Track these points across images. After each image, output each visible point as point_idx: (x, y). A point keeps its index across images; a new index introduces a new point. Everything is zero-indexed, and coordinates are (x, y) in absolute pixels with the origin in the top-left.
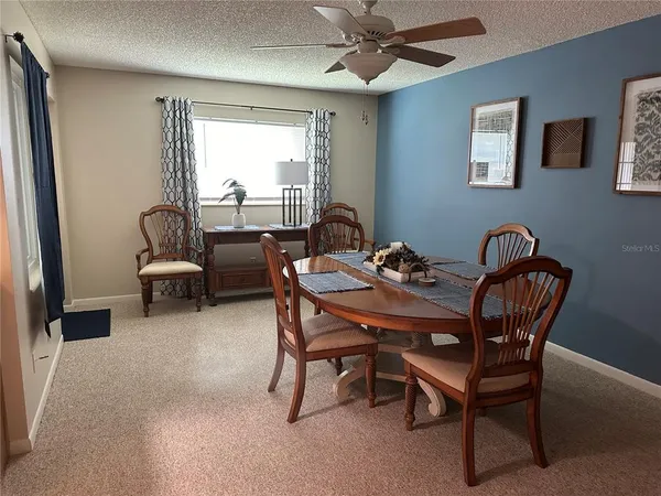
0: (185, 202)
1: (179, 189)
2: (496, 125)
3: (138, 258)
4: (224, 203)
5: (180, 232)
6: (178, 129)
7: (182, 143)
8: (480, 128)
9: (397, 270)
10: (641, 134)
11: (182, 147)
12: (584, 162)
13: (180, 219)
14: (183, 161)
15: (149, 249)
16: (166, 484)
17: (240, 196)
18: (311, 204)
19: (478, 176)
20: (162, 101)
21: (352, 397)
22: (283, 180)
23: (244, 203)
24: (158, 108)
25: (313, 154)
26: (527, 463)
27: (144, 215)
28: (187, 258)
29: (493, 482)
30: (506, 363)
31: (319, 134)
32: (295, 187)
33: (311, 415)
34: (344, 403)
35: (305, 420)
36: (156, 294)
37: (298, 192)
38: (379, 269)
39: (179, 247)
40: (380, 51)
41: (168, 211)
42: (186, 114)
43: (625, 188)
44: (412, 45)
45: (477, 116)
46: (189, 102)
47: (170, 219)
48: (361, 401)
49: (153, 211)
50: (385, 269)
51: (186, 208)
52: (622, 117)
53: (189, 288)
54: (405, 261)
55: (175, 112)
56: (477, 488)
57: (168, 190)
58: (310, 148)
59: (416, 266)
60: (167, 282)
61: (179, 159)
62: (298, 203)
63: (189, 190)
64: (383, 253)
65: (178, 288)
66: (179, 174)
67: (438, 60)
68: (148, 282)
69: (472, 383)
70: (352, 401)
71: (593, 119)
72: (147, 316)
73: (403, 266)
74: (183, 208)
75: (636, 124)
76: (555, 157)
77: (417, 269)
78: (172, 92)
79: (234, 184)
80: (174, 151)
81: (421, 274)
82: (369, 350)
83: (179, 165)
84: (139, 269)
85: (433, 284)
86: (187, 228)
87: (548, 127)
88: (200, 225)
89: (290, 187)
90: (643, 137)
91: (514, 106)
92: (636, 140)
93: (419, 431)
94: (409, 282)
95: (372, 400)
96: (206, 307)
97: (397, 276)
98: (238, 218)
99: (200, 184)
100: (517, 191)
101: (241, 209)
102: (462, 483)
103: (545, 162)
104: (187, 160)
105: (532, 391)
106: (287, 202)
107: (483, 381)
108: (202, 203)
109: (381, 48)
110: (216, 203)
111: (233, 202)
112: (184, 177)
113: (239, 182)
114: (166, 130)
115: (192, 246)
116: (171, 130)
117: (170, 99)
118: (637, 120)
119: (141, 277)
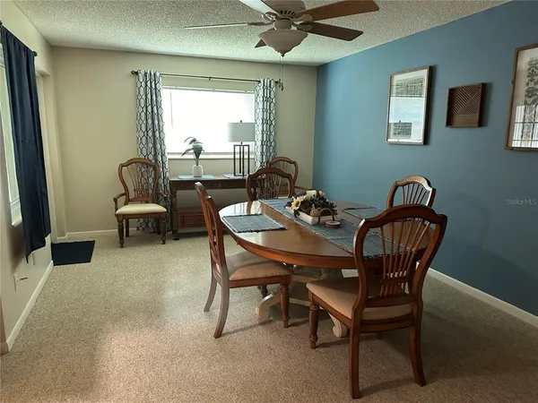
0: (155, 155)
1: (150, 145)
2: (409, 90)
3: (115, 200)
4: (185, 156)
5: (151, 180)
6: (149, 96)
7: (152, 108)
8: (397, 93)
9: (309, 214)
10: (530, 97)
11: (152, 111)
12: (481, 123)
13: (151, 169)
14: (153, 123)
15: (126, 194)
16: (105, 384)
17: (198, 151)
18: (259, 158)
19: (395, 134)
20: (137, 73)
21: (271, 318)
22: (234, 138)
23: (201, 157)
24: (132, 79)
25: (260, 116)
26: (407, 381)
27: (122, 166)
28: (156, 201)
29: (375, 396)
30: (388, 296)
31: (266, 99)
32: (244, 143)
33: (234, 332)
34: (263, 324)
35: (228, 336)
36: (132, 230)
37: (246, 148)
38: (296, 213)
39: (150, 192)
40: (294, 28)
41: (142, 163)
42: (155, 85)
43: (516, 144)
44: (319, 22)
45: (395, 83)
46: (158, 74)
47: (143, 169)
48: (277, 322)
49: (130, 163)
50: (301, 213)
51: (156, 161)
52: (514, 82)
53: (158, 224)
54: (316, 206)
55: (146, 83)
56: (360, 401)
57: (141, 146)
58: (258, 111)
59: (325, 211)
60: (142, 220)
61: (150, 121)
62: (246, 157)
63: (158, 146)
64: (300, 199)
65: (150, 225)
66: (150, 133)
67: (348, 35)
68: (124, 220)
69: (357, 311)
70: (270, 321)
71: (491, 84)
72: (122, 247)
73: (314, 210)
74: (153, 161)
75: (526, 88)
76: (458, 118)
77: (325, 213)
78: (144, 67)
79: (194, 141)
80: (146, 114)
81: (330, 217)
82: (283, 281)
83: (150, 126)
84: (117, 209)
85: (338, 227)
86: (156, 178)
87: (452, 92)
88: (168, 175)
89: (239, 143)
90: (532, 99)
91: (424, 74)
92: (526, 103)
93: (321, 350)
94: (318, 224)
95: (286, 322)
96: (170, 241)
97: (308, 219)
98: (197, 169)
99: (168, 141)
100: (425, 147)
101: (200, 162)
102: (348, 395)
103: (449, 123)
104: (156, 122)
105: (413, 320)
106: (237, 156)
107: (366, 310)
108: (169, 157)
109: (295, 25)
110: (179, 157)
111: (193, 156)
112: (154, 136)
113: (198, 140)
114: (139, 97)
115: (161, 191)
116: (144, 97)
117: (143, 72)
118: (528, 84)
119: (117, 216)
